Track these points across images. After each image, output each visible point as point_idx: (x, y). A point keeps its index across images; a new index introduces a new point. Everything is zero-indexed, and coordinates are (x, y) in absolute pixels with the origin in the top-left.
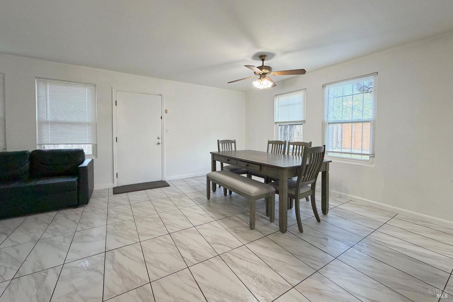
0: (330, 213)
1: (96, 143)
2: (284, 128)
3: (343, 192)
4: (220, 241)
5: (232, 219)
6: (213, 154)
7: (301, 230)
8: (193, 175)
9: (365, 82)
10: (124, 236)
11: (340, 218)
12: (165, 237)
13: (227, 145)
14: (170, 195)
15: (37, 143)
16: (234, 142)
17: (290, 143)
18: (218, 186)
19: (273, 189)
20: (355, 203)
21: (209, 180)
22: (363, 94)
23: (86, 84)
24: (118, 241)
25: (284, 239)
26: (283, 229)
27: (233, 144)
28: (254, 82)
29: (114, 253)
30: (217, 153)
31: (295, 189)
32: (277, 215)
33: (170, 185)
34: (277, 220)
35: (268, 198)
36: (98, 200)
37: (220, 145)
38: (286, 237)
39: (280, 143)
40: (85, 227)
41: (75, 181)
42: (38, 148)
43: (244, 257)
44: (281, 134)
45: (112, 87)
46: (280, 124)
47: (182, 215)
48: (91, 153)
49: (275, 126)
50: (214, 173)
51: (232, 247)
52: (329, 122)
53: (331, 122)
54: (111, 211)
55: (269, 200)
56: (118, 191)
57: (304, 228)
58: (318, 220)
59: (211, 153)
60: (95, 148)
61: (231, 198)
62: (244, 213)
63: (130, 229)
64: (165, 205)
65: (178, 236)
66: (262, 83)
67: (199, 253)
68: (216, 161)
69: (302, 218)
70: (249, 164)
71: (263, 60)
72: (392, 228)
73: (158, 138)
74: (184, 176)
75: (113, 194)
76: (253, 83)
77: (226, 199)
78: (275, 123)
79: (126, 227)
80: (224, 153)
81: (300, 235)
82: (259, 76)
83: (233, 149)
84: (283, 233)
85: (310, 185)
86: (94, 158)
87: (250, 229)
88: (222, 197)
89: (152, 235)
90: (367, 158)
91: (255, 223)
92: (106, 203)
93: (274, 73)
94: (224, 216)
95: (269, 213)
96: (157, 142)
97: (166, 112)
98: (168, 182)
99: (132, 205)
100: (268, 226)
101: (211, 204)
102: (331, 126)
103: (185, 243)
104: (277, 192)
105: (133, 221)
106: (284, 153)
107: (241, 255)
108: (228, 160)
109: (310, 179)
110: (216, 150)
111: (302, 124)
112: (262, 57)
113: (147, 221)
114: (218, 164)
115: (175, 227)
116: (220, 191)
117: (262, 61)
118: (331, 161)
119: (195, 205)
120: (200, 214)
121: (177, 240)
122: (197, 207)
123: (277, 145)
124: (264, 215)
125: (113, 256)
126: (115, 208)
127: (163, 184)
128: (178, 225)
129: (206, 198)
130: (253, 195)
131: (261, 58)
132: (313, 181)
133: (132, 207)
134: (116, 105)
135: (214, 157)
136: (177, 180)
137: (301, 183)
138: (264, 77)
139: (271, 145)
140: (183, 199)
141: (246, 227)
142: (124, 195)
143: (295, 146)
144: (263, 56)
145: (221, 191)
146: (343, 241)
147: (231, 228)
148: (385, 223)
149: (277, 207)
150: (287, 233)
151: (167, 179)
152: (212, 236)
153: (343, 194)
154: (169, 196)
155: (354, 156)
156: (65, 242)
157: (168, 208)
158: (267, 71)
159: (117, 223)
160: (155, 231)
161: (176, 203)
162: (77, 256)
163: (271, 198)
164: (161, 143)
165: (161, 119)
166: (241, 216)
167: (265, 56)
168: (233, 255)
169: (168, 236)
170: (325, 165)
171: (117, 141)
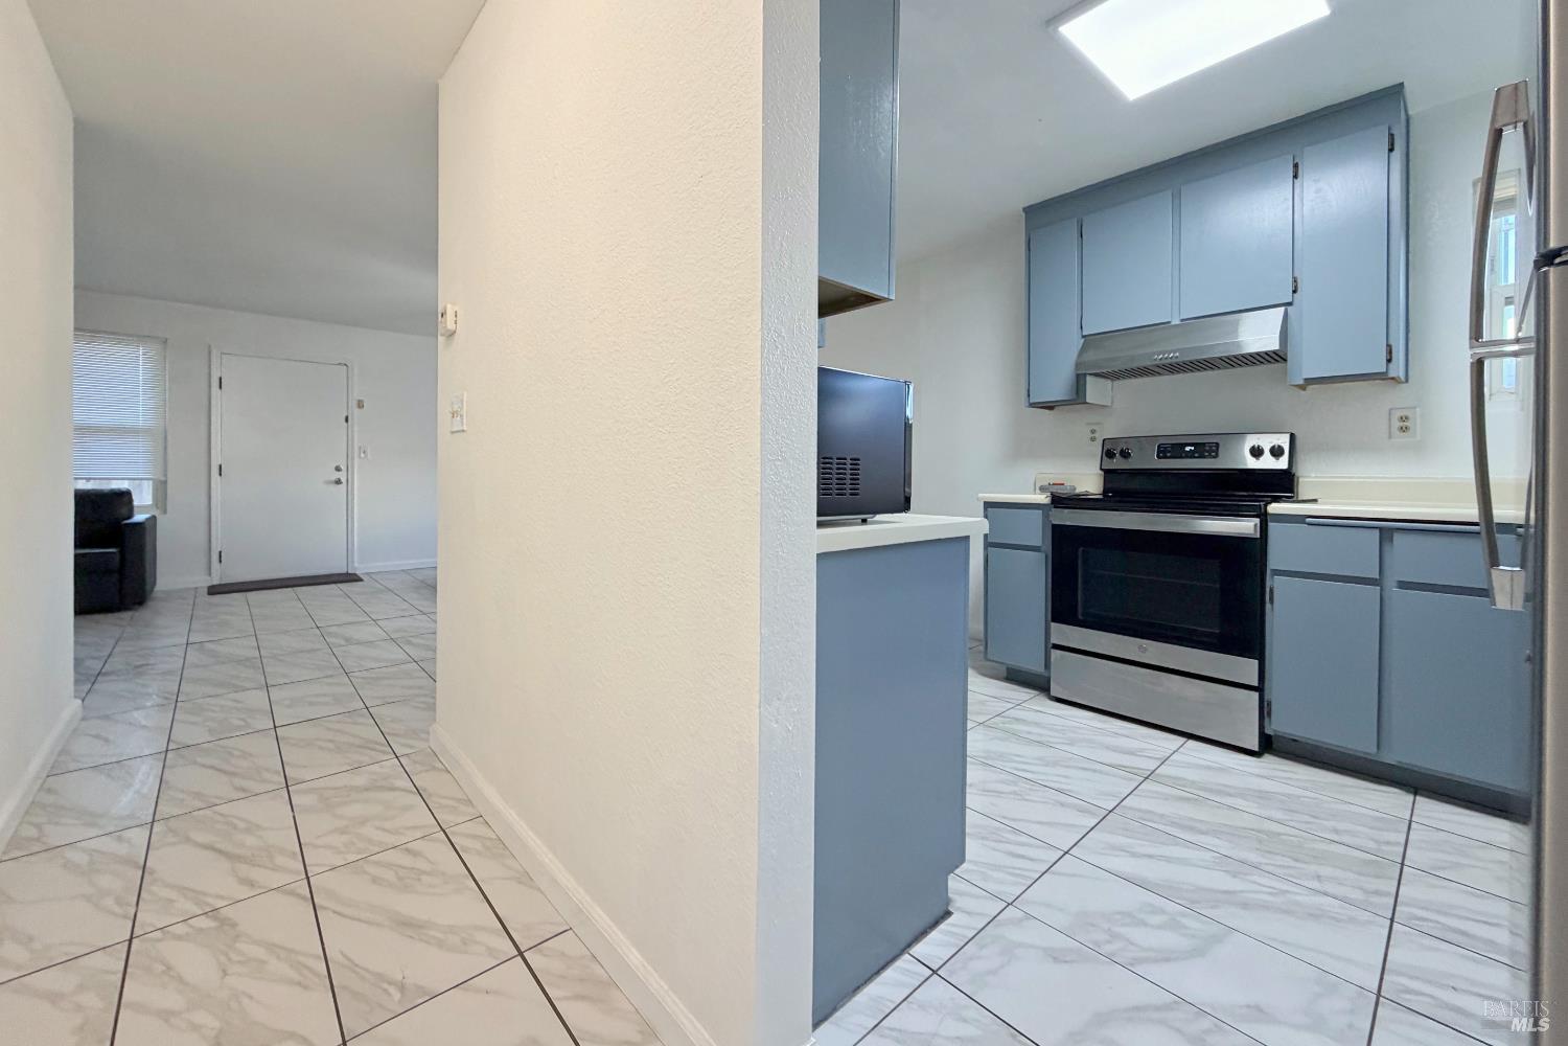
1: (163, 479)
23: (140, 338)
33: (363, 578)
45: (210, 346)
48: (150, 503)
56: (221, 589)
60: (161, 489)
73: (338, 469)
74: (411, 564)
75: (209, 594)
86: (156, 512)
97: (360, 405)
98: (358, 572)
127: (345, 578)
134: (220, 388)
142: (235, 596)
151: (358, 568)
164: (343, 480)
165: (345, 424)
171: (220, 475)
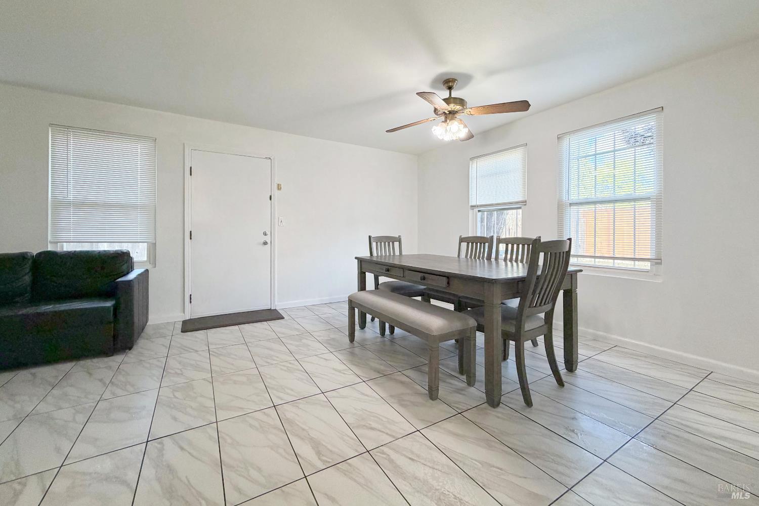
0: (580, 369)
1: (154, 242)
2: (487, 215)
3: (600, 331)
4: (371, 423)
5: (395, 379)
6: (361, 261)
7: (528, 402)
8: (326, 299)
9: (639, 127)
10: (189, 410)
11: (600, 378)
12: (264, 413)
13: (385, 245)
14: (283, 334)
15: (49, 238)
16: (399, 240)
17: (500, 241)
18: (369, 317)
19: (472, 323)
20: (626, 350)
21: (354, 306)
22: (634, 149)
23: (139, 137)
24: (175, 419)
25: (495, 419)
26: (493, 399)
27: (397, 244)
28: (434, 127)
29: (163, 445)
30: (369, 258)
31: (514, 322)
32: (480, 372)
33: (284, 316)
34: (481, 381)
35: (463, 338)
36: (152, 342)
37: (374, 244)
38: (500, 415)
39: (482, 240)
40: (119, 392)
41: (109, 307)
42: (50, 248)
43: (418, 456)
44: (481, 225)
45: (184, 144)
46: (479, 209)
47: (301, 371)
48: (146, 258)
49: (471, 212)
50: (362, 293)
51: (394, 434)
52: (571, 202)
53: (575, 202)
54: (172, 362)
55: (463, 343)
56: (190, 326)
57: (535, 398)
58: (560, 383)
59: (356, 258)
60: (153, 249)
61: (392, 341)
62: (416, 368)
63: (202, 396)
64: (272, 353)
65: (289, 412)
66: (448, 128)
67: (329, 447)
68: (366, 273)
69: (530, 378)
70: (426, 275)
71: (450, 88)
72: (706, 399)
73: (265, 234)
74: (310, 301)
75: (182, 332)
76: (433, 130)
77: (383, 343)
78: (472, 206)
79: (195, 393)
80: (381, 259)
81: (528, 412)
82: (443, 118)
83: (397, 253)
84: (494, 408)
85: (542, 315)
86: (149, 267)
87: (429, 398)
88: (377, 337)
89: (242, 408)
90: (647, 266)
91: (438, 387)
92: (166, 347)
93: (470, 110)
94: (379, 372)
95: (465, 368)
96: (262, 241)
97: (279, 188)
98: (281, 312)
99: (213, 352)
100: (463, 392)
101: (357, 351)
102: (574, 208)
103: (304, 427)
104: (480, 328)
105: (208, 381)
106: (489, 258)
107: (412, 452)
108: (388, 270)
109: (543, 302)
110: (365, 254)
111: (520, 208)
112: (449, 83)
113: (235, 382)
114: (370, 277)
115: (288, 394)
116: (372, 329)
117: (448, 92)
118: (581, 271)
119: (325, 352)
120: (334, 369)
121: (288, 419)
122: (331, 356)
123: (477, 243)
124: (454, 371)
125: (161, 451)
126: (180, 357)
127: (272, 315)
128: (292, 390)
129: (347, 340)
130: (435, 334)
131: (446, 85)
132: (548, 307)
133: (212, 354)
134: (191, 175)
135: (363, 266)
136: (298, 309)
137: (527, 311)
138: (452, 119)
139: (464, 245)
140: (304, 341)
141: (420, 394)
142: (200, 334)
143: (510, 246)
144: (450, 81)
145: (374, 327)
146: (614, 426)
147: (391, 396)
148: (691, 390)
149: (480, 358)
150: (500, 407)
151: (278, 306)
152: (355, 411)
153: (601, 333)
154: (280, 335)
155: (619, 264)
156: (74, 420)
157: (277, 357)
158: (458, 107)
159: (179, 385)
160: (248, 401)
161: (292, 348)
162: (92, 450)
163: (469, 339)
164: (269, 242)
165: (270, 201)
166: (410, 373)
167: (454, 80)
168: (397, 452)
169: (272, 412)
170: (570, 276)
171: (191, 239)
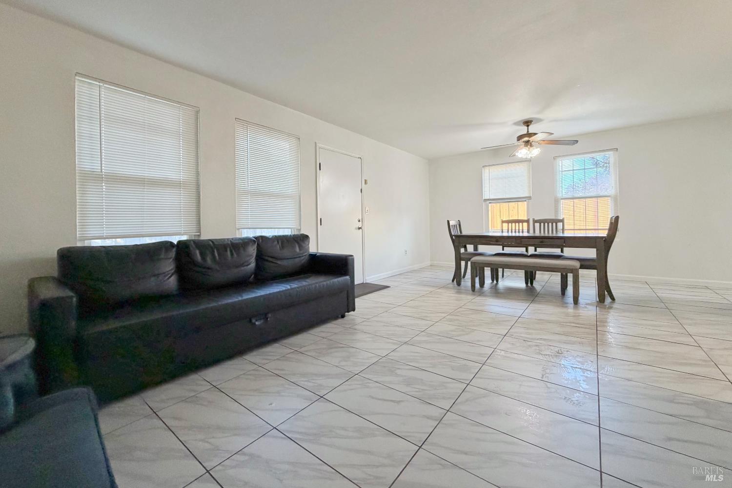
1: (299, 228)
10: (484, 325)
15: (237, 225)
37: (451, 227)
49: (484, 204)
52: (563, 198)
71: (529, 126)
73: (359, 221)
78: (485, 200)
89: (508, 320)
96: (358, 226)
97: (366, 182)
111: (525, 201)
117: (526, 127)
131: (526, 124)
143: (543, 224)
159: (444, 320)
165: (361, 194)
167: (531, 122)
171: (321, 225)
